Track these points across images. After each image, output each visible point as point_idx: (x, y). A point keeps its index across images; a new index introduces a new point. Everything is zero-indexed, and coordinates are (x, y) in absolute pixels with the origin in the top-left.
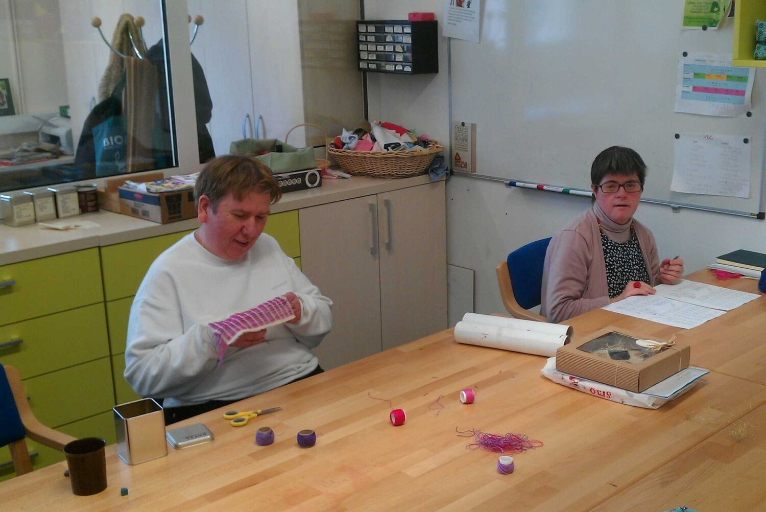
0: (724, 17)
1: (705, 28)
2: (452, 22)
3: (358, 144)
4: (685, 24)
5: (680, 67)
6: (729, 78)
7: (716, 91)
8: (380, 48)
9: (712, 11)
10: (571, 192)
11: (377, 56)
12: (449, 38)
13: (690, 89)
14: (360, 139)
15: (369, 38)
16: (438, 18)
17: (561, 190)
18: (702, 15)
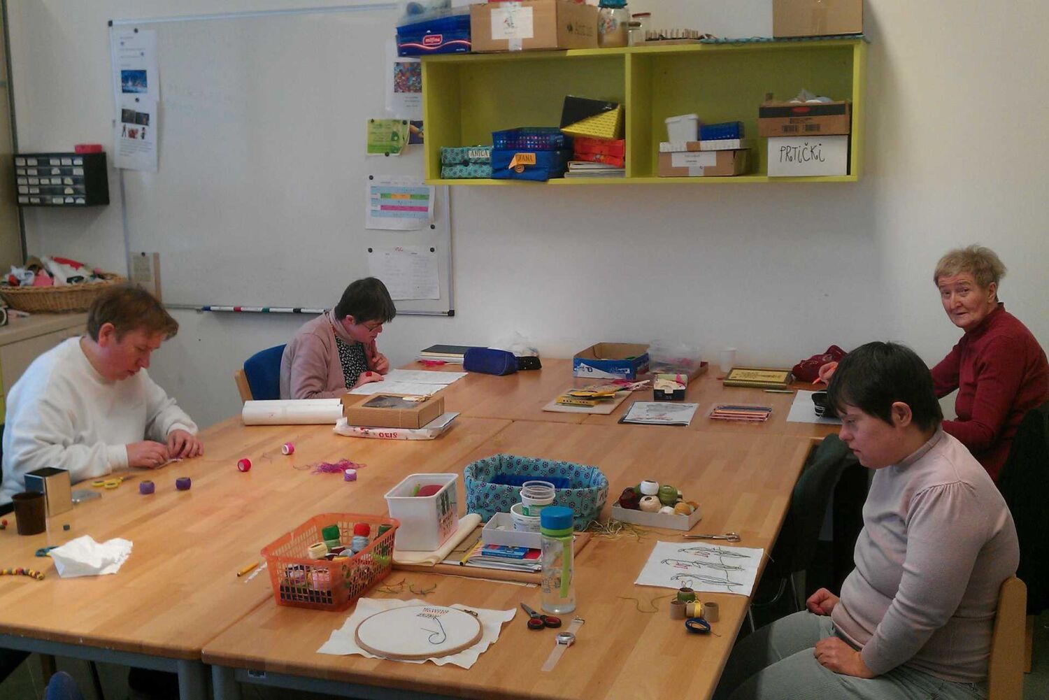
0: (405, 144)
1: (387, 155)
2: (123, 153)
3: (36, 280)
4: (370, 151)
5: (368, 190)
6: (412, 196)
7: (403, 208)
8: (45, 181)
9: (393, 140)
10: (271, 310)
11: (40, 190)
12: (122, 170)
13: (379, 208)
14: (37, 275)
15: (30, 172)
16: (107, 148)
17: (260, 309)
18: (384, 143)
